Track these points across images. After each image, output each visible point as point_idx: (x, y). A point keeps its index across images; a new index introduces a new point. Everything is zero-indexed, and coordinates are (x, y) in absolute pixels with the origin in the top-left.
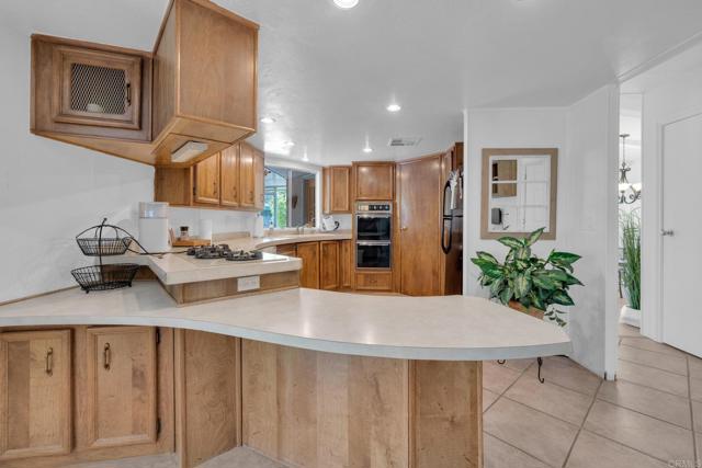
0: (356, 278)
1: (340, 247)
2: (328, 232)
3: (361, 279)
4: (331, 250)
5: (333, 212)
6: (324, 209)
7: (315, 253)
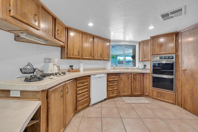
0: (152, 92)
1: (143, 76)
2: (140, 69)
3: (155, 94)
4: (138, 77)
5: (143, 61)
6: (139, 59)
7: (129, 78)
